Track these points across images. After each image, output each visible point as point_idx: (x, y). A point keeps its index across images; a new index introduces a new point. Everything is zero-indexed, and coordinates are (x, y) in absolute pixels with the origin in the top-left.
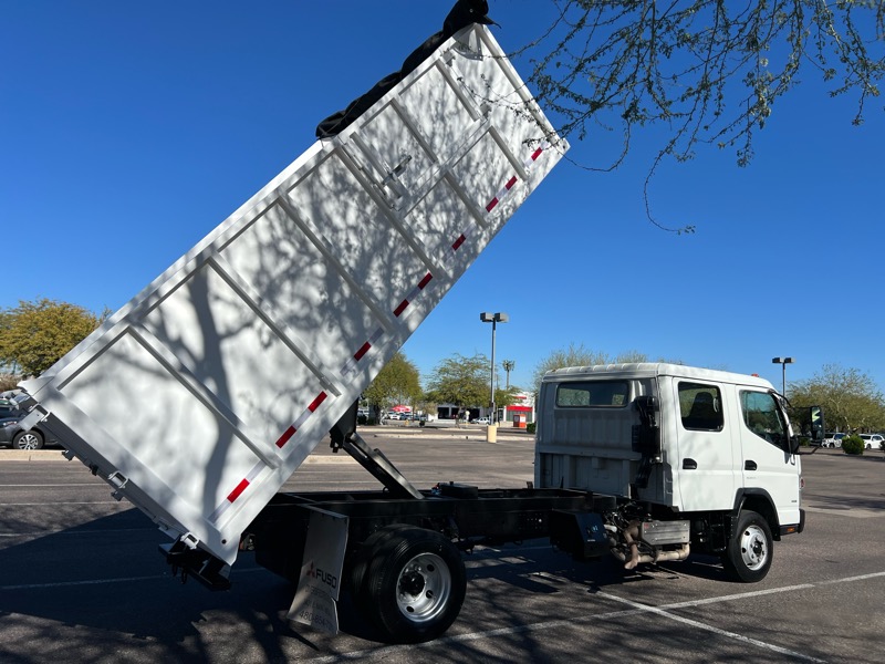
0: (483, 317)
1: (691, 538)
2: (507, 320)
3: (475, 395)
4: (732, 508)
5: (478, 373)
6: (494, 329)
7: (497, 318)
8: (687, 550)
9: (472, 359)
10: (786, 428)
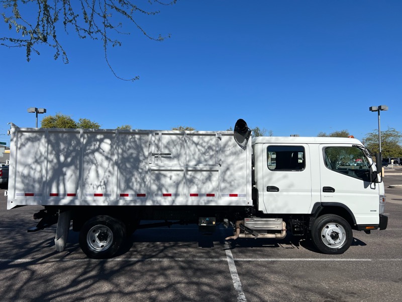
0: (371, 109)
1: (286, 227)
2: (387, 109)
3: (389, 151)
4: (310, 213)
5: (390, 139)
6: (379, 115)
7: (380, 108)
8: (284, 233)
9: (386, 132)
10: (370, 167)
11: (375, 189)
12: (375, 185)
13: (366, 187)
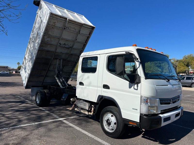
4: (96, 101)
11: (137, 90)
12: (137, 86)
13: (130, 87)
